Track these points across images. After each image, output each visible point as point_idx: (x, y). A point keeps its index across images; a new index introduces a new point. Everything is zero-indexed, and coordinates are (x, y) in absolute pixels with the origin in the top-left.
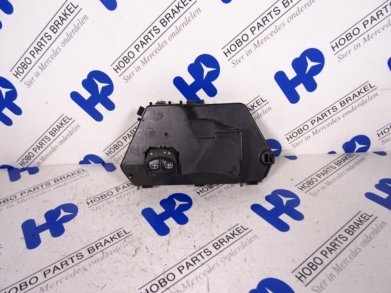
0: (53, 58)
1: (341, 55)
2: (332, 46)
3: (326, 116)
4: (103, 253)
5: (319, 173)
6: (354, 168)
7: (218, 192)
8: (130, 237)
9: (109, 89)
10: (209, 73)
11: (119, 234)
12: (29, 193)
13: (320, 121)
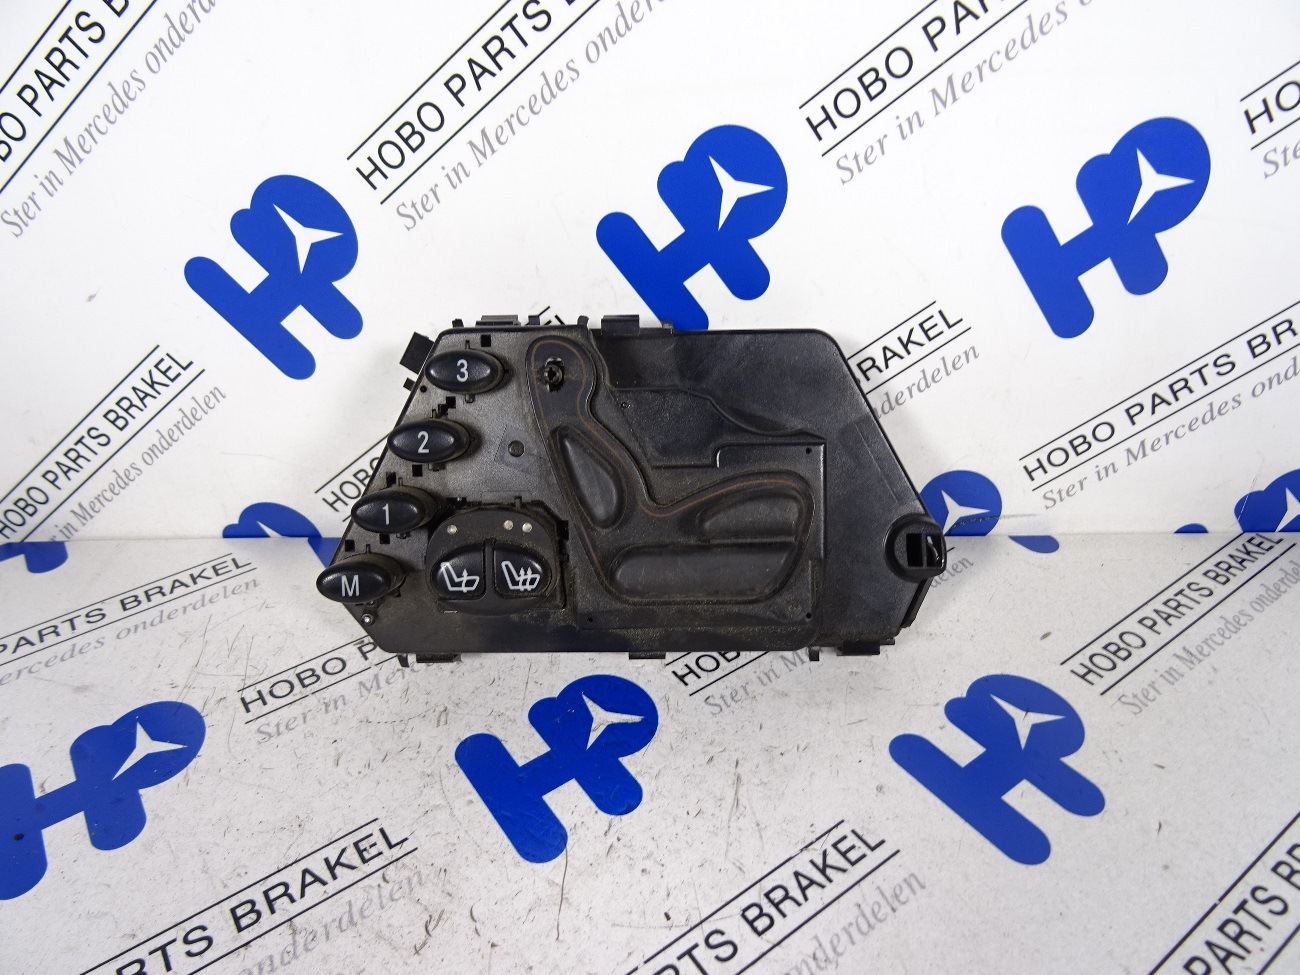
0: (112, 118)
1: (1280, 150)
2: (1247, 113)
3: (1186, 391)
4: (294, 932)
5: (1148, 611)
6: (1284, 596)
7: (759, 678)
8: (405, 860)
9: (341, 253)
10: (741, 203)
11: (362, 848)
12: (23, 650)
13: (1162, 410)
